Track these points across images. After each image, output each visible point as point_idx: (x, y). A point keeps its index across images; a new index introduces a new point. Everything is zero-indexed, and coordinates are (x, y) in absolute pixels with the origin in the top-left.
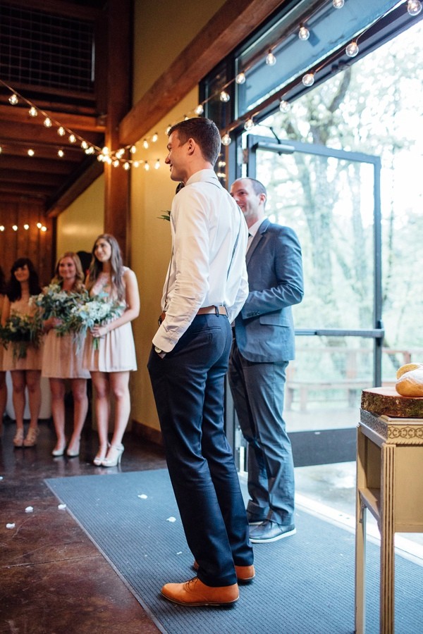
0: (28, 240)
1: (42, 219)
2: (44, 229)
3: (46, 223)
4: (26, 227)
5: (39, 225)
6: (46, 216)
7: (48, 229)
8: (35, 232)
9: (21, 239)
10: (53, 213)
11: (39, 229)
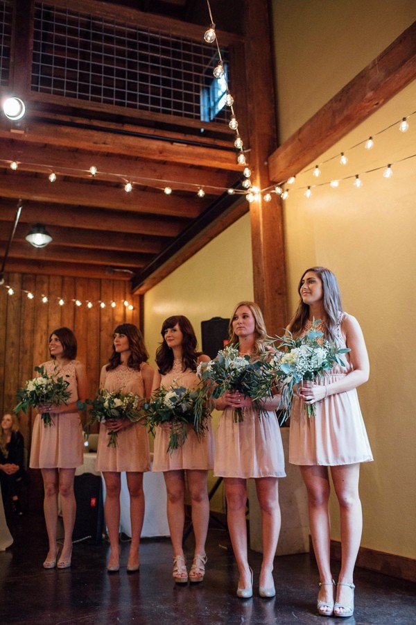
0: (113, 320)
1: (128, 296)
2: (131, 308)
3: (133, 300)
4: (113, 305)
5: (126, 303)
6: (132, 293)
7: (134, 309)
8: (121, 311)
9: (105, 319)
10: (142, 289)
11: (125, 307)
